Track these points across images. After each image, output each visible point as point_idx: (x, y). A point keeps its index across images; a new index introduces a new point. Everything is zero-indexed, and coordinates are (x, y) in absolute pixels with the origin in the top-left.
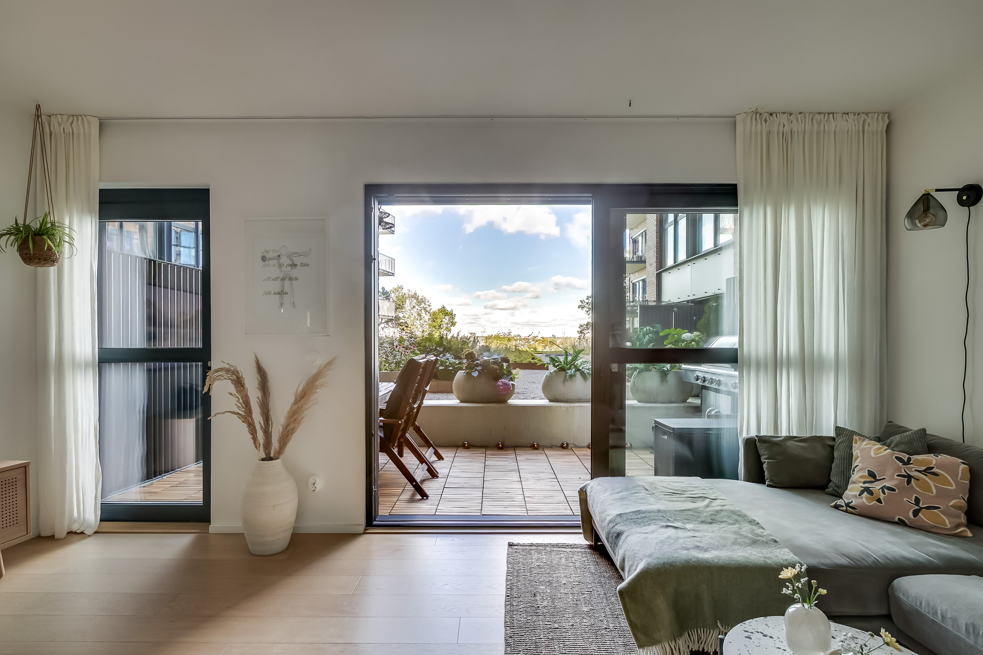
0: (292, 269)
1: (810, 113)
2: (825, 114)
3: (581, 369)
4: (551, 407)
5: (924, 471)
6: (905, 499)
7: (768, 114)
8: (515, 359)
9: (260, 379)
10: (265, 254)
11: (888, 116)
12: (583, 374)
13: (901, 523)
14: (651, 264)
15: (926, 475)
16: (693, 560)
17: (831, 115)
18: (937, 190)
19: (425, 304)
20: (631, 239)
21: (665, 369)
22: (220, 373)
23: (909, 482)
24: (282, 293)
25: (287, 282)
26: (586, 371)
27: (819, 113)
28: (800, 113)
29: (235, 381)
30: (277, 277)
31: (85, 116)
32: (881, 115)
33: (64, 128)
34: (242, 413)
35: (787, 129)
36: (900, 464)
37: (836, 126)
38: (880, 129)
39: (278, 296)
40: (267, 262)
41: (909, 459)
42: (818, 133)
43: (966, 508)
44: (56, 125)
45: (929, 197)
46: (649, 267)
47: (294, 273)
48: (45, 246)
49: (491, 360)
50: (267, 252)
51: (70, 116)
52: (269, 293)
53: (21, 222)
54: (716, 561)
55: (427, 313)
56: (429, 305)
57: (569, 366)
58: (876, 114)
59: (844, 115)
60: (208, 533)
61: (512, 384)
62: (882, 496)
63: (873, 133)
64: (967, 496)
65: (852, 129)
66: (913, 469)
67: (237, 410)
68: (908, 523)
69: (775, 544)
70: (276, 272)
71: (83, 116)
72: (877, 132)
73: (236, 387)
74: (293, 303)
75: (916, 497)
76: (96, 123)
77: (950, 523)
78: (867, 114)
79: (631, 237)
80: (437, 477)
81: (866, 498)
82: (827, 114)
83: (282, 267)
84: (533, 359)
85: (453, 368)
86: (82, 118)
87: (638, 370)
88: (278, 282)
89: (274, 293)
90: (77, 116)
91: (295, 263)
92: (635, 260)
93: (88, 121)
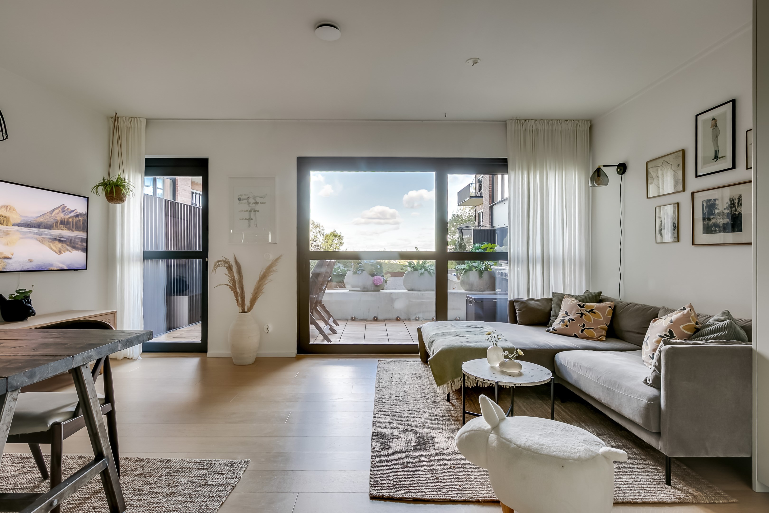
0: (255, 205)
1: (546, 120)
2: (555, 120)
3: (428, 269)
4: (408, 294)
5: (589, 311)
6: (578, 325)
7: (523, 120)
8: (388, 270)
9: (237, 268)
10: (240, 197)
11: (590, 122)
12: (429, 272)
13: (576, 336)
14: (486, 200)
15: (590, 313)
16: (464, 346)
17: (558, 121)
18: (604, 166)
19: (320, 228)
20: (476, 179)
21: (481, 269)
22: (220, 263)
23: (581, 316)
24: (249, 219)
25: (253, 213)
26: (431, 271)
27: (552, 120)
28: (541, 120)
29: (227, 267)
30: (247, 209)
31: (139, 118)
32: (586, 121)
33: (126, 125)
34: (231, 285)
35: (534, 128)
36: (579, 307)
37: (562, 127)
38: (586, 129)
39: (248, 220)
40: (241, 201)
41: (584, 305)
42: (552, 130)
43: (607, 329)
44: (122, 122)
45: (600, 169)
46: (485, 202)
47: (257, 207)
48: (121, 192)
49: (369, 264)
50: (241, 195)
51: (130, 118)
52: (243, 219)
53: (106, 178)
54: (474, 346)
55: (321, 235)
56: (323, 229)
57: (420, 267)
58: (583, 121)
59: (566, 121)
60: (206, 357)
61: (383, 279)
62: (568, 323)
63: (582, 131)
64: (609, 323)
65: (570, 129)
66: (584, 311)
67: (229, 284)
68: (578, 336)
69: (506, 341)
70: (246, 207)
71: (138, 118)
72: (584, 131)
73: (228, 271)
74: (256, 225)
75: (584, 324)
76: (144, 122)
77: (597, 335)
78: (578, 121)
79: (476, 178)
80: (336, 333)
81: (562, 325)
82: (556, 121)
83: (250, 204)
84: (401, 269)
85: (343, 273)
86: (137, 119)
87: (464, 270)
88: (248, 213)
89: (245, 219)
90: (134, 118)
91: (258, 202)
92: (479, 196)
93: (140, 120)
